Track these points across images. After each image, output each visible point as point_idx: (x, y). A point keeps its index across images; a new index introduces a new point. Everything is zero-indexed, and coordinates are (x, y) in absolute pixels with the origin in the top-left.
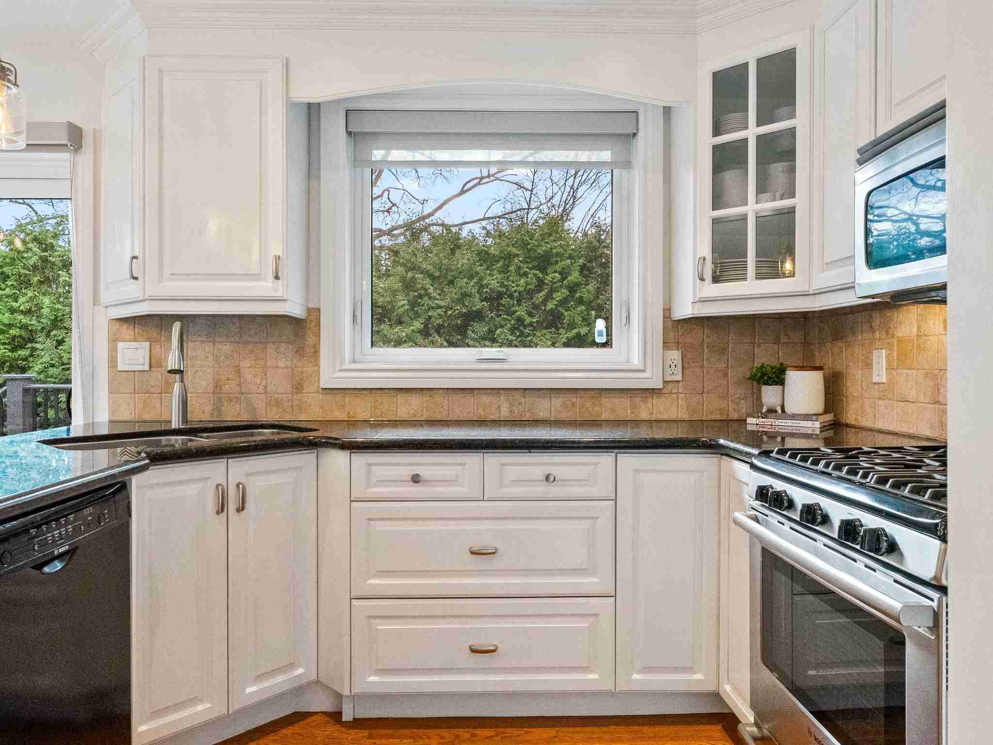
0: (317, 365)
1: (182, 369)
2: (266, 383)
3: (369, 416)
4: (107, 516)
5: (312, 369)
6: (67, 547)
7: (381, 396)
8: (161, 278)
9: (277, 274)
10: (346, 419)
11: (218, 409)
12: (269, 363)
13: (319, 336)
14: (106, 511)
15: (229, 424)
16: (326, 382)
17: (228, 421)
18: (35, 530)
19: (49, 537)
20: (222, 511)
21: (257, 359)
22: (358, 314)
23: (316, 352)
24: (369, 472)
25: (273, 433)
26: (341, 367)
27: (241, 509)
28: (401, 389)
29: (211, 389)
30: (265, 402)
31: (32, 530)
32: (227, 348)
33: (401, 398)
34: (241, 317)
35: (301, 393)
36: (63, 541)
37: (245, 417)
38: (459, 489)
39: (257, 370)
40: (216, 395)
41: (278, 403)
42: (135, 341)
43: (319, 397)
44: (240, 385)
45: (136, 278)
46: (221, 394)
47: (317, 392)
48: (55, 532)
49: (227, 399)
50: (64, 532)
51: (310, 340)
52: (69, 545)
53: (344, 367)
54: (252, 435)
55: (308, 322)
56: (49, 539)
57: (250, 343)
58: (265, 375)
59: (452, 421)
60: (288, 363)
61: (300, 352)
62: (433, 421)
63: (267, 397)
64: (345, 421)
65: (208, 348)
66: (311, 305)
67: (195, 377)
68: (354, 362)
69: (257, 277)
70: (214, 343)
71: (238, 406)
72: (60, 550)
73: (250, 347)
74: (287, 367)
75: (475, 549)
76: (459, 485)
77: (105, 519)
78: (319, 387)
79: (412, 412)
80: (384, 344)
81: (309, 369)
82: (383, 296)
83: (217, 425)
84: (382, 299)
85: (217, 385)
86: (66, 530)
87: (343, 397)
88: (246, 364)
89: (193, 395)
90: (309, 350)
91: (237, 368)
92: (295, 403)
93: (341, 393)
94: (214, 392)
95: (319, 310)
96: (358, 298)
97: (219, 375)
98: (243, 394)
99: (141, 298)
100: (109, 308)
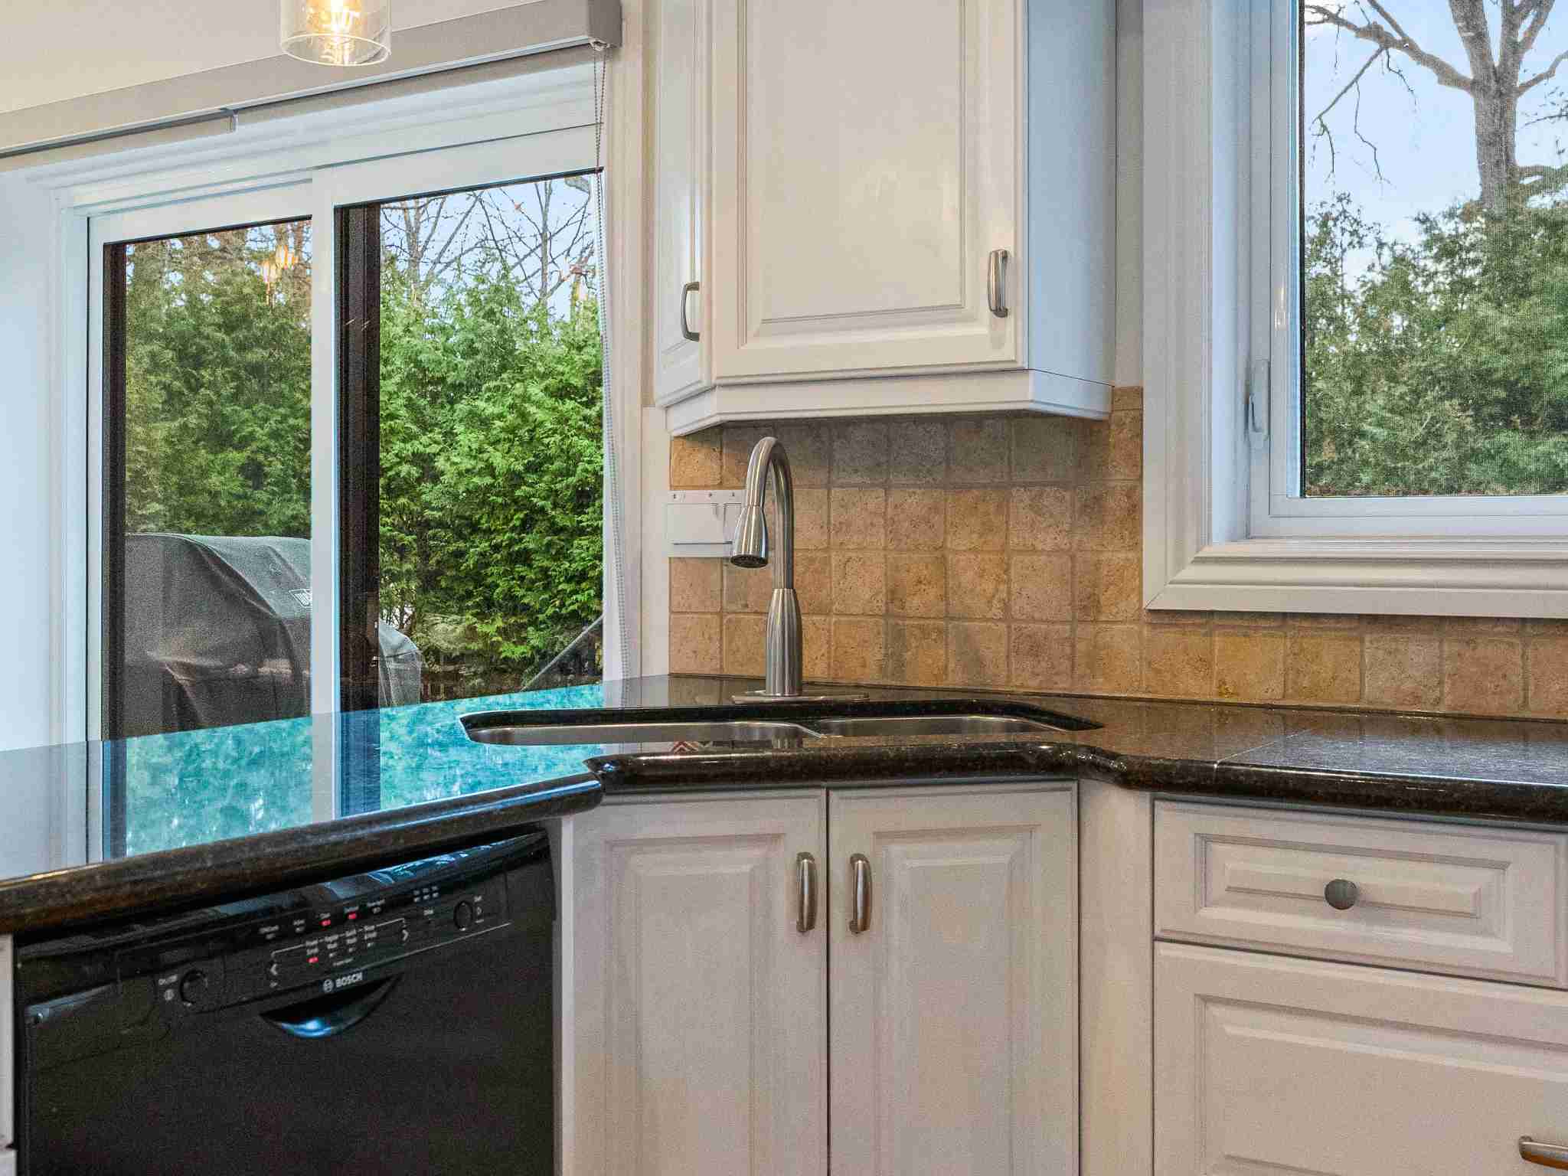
0: (1137, 546)
1: (763, 556)
2: (1009, 593)
3: (1279, 691)
4: (479, 911)
5: (1122, 555)
6: (360, 976)
7: (1312, 637)
8: (743, 333)
9: (999, 299)
10: (1216, 699)
11: (896, 659)
12: (1014, 540)
13: (1138, 465)
14: (478, 899)
15: (921, 697)
16: (1158, 593)
17: (919, 689)
18: (276, 928)
19: (313, 947)
20: (811, 925)
21: (988, 529)
22: (1259, 399)
23: (1134, 510)
24: (1203, 862)
25: (1009, 728)
26: (1197, 552)
27: (860, 925)
28: (1374, 619)
29: (880, 605)
30: (1004, 641)
31: (266, 930)
32: (914, 501)
33: (1374, 646)
34: (948, 420)
35: (1095, 621)
36: (348, 961)
37: (956, 679)
38: (1481, 943)
39: (987, 557)
40: (891, 621)
41: (1035, 649)
42: (721, 485)
43: (1141, 633)
44: (944, 597)
45: (695, 337)
46: (904, 618)
47: (1137, 620)
48: (328, 939)
49: (917, 632)
50: (354, 940)
51: (1119, 478)
52: (365, 972)
53: (1206, 552)
54: (956, 729)
55: (1113, 427)
56: (309, 952)
57: (969, 487)
58: (1006, 571)
59: (1535, 721)
60: (1063, 542)
61: (1093, 508)
62: (1472, 718)
63: (1009, 627)
64: (1212, 704)
65: (874, 499)
66: (1120, 382)
67: (845, 575)
68: (1248, 536)
69: (949, 312)
70: (887, 488)
71: (942, 652)
72: (340, 983)
73: (969, 497)
74: (1057, 551)
75: (1537, 1146)
76: (1486, 932)
77: (474, 917)
78: (1140, 608)
79: (1408, 686)
80: (1509, 487)
81: (1115, 556)
82: (1505, 352)
83: (890, 697)
84: (1505, 360)
85: (894, 595)
86: (360, 935)
87: (1205, 635)
88: (960, 541)
89: (843, 619)
90: (1115, 503)
91: (938, 554)
92: (1081, 647)
93: (1200, 626)
94: (887, 614)
95: (1139, 392)
96: (1260, 352)
97: (897, 569)
98: (952, 619)
99: (705, 384)
100: (671, 410)
